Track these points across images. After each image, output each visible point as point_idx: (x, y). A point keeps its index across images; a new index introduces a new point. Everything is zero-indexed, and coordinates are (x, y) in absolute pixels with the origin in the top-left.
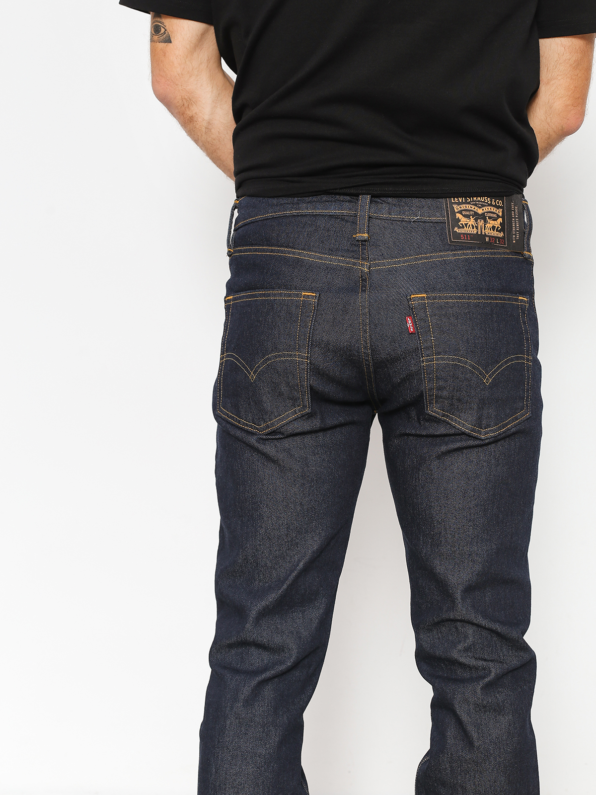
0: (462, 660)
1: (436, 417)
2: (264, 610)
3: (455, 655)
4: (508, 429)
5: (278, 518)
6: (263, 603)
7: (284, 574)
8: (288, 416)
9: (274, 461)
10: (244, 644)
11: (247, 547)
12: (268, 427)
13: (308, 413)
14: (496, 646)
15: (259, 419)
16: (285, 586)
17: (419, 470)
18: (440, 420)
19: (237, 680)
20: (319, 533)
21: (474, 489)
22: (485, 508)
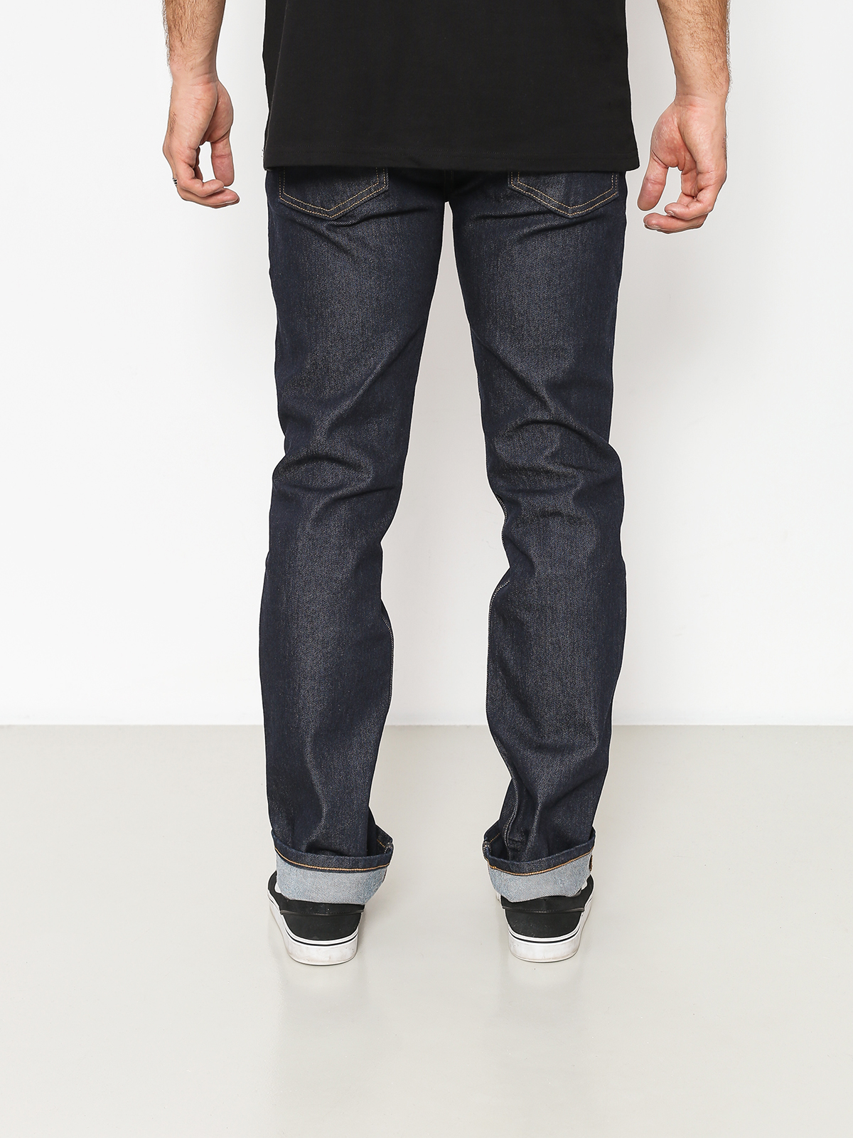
0: (550, 467)
1: (519, 192)
2: (337, 419)
3: (541, 462)
4: (596, 209)
5: (352, 315)
6: (336, 412)
7: (359, 379)
8: (362, 196)
9: (346, 252)
10: (315, 458)
11: (316, 350)
12: (339, 209)
13: (386, 191)
14: (584, 452)
15: (329, 201)
16: (361, 392)
17: (498, 256)
18: (524, 195)
19: (309, 498)
20: (397, 332)
21: (560, 276)
22: (572, 298)
